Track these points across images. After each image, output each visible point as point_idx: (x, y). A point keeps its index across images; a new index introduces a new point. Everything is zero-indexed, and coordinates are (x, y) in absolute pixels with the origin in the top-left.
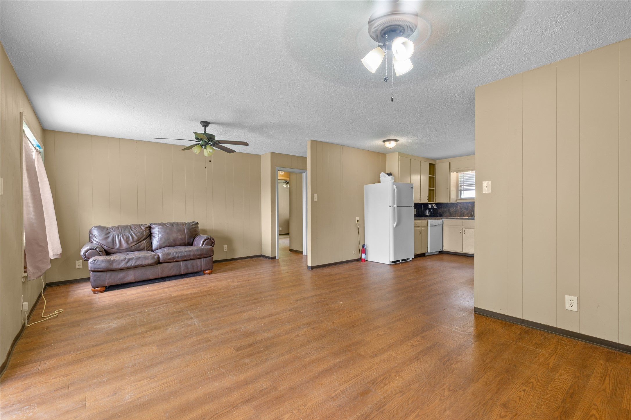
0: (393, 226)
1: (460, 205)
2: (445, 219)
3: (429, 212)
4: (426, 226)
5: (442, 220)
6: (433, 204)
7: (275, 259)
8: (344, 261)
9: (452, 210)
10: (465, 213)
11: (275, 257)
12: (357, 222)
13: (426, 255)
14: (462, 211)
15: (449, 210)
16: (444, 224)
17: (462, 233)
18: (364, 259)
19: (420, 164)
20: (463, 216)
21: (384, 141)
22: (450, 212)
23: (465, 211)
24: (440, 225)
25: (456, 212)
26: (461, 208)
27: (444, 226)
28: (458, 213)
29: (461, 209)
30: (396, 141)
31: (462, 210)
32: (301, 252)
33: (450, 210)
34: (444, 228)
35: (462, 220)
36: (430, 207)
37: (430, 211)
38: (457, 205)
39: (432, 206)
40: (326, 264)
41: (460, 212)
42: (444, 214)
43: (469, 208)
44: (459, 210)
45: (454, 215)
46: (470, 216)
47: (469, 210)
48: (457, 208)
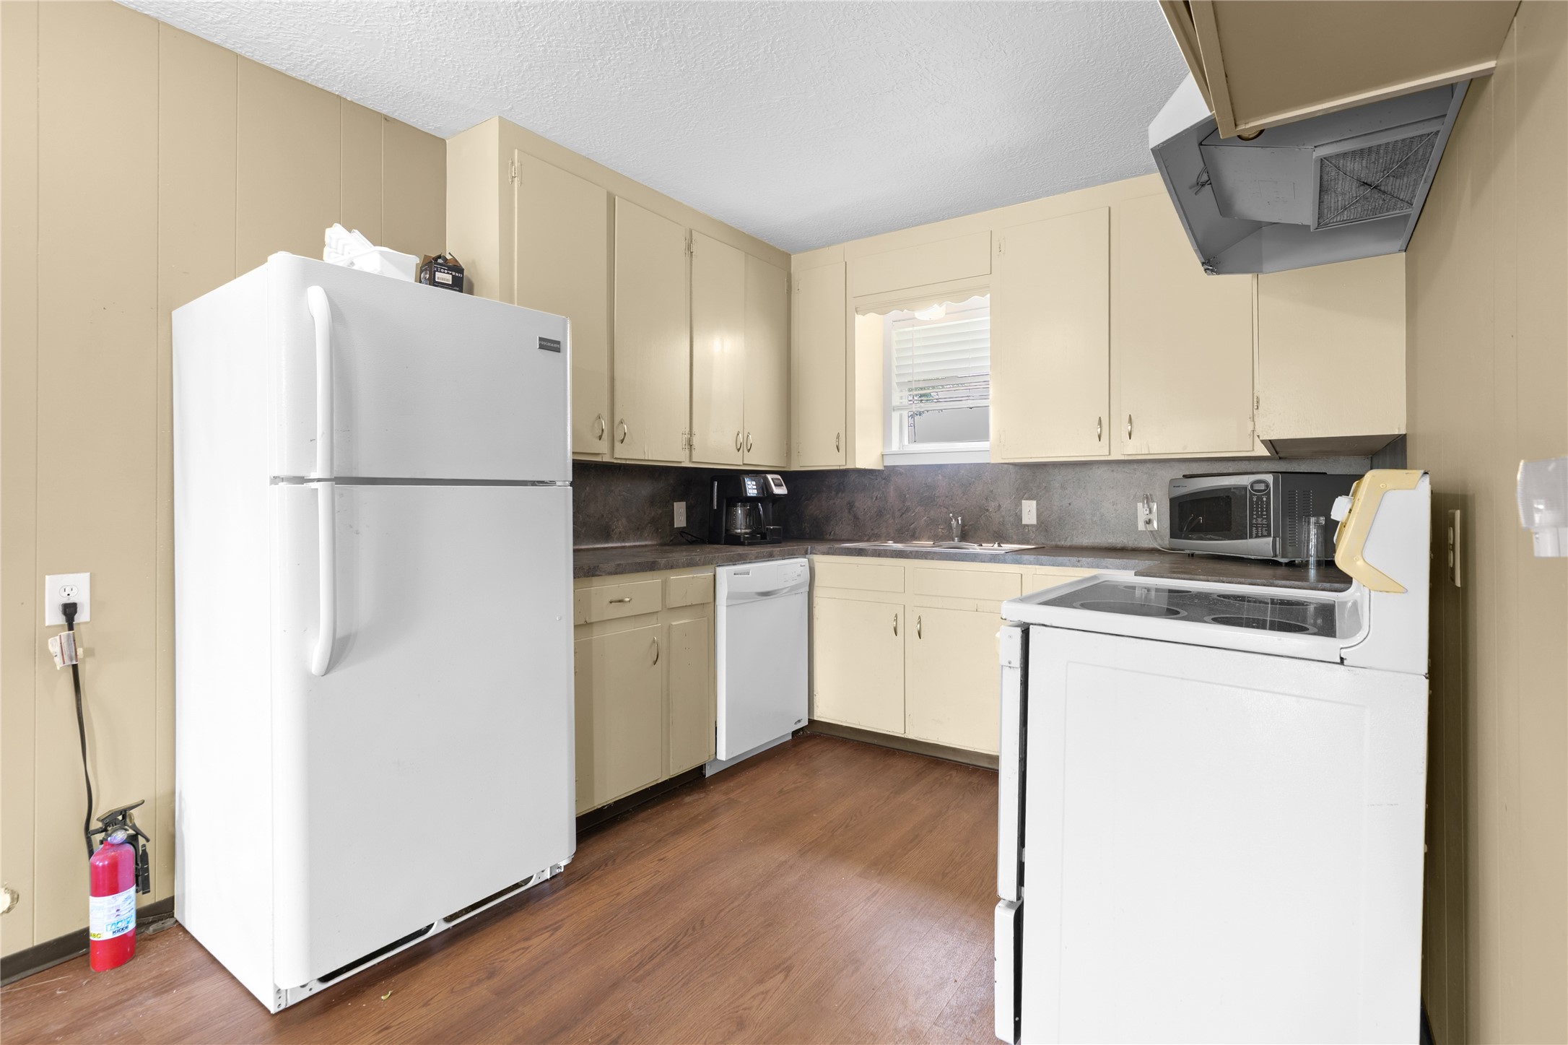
0: (302, 657)
1: (899, 481)
2: (824, 553)
3: (748, 514)
4: (707, 607)
5: (804, 561)
6: (770, 477)
9: (864, 504)
10: (922, 522)
12: (56, 620)
13: (709, 772)
14: (908, 510)
15: (851, 506)
16: (817, 582)
17: (900, 630)
19: (689, 247)
20: (913, 538)
22: (856, 517)
23: (919, 509)
24: (794, 589)
25: (880, 514)
26: (902, 498)
27: (818, 592)
28: (891, 521)
29: (904, 502)
31: (908, 504)
33: (857, 504)
34: (818, 602)
35: (903, 561)
36: (751, 489)
37: (752, 514)
38: (888, 481)
39: (765, 487)
41: (897, 514)
42: (832, 523)
43: (938, 497)
44: (892, 507)
45: (872, 530)
46: (941, 534)
47: (936, 505)
48: (886, 498)
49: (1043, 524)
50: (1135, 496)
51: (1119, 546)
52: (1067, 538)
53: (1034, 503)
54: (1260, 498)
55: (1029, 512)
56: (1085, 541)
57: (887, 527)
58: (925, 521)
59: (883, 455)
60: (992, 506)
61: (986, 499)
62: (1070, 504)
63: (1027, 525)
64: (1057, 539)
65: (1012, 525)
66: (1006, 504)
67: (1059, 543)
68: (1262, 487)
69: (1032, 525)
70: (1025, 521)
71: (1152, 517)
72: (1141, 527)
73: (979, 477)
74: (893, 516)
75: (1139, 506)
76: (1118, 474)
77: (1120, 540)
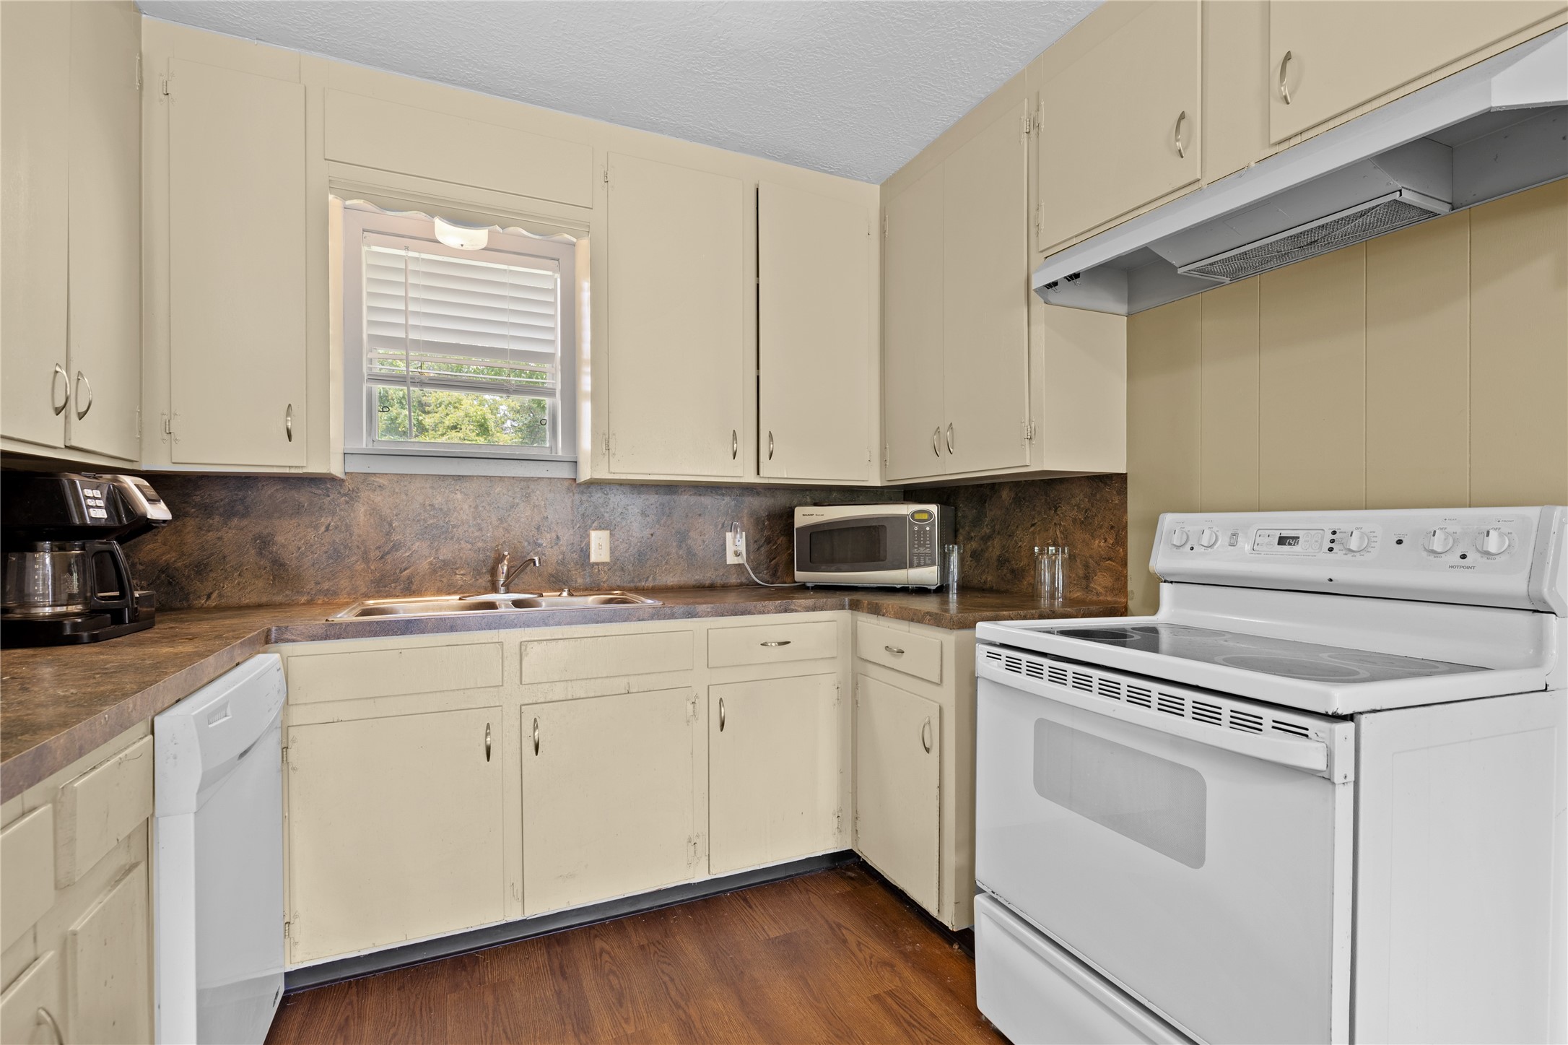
1: (378, 498)
2: (313, 638)
6: (130, 481)
9: (296, 538)
10: (424, 566)
14: (396, 547)
15: (264, 543)
17: (496, 750)
22: (275, 563)
23: (418, 545)
25: (334, 554)
26: (384, 524)
27: (296, 716)
29: (389, 534)
31: (395, 537)
33: (280, 539)
36: (92, 504)
38: (352, 496)
39: (118, 500)
41: (374, 554)
42: (213, 575)
43: (454, 526)
44: (363, 542)
45: (317, 583)
46: (460, 583)
47: (452, 538)
48: (348, 527)
49: (619, 561)
50: (723, 525)
51: (708, 583)
52: (648, 577)
53: (606, 533)
54: (922, 528)
55: (600, 546)
57: (351, 578)
58: (431, 563)
59: (345, 454)
60: (545, 540)
61: (538, 529)
62: (652, 535)
63: (597, 564)
64: (636, 580)
65: (576, 563)
66: (568, 536)
67: (639, 584)
68: (925, 516)
69: (603, 563)
70: (593, 559)
71: (742, 549)
72: (731, 559)
73: (527, 497)
74: (365, 558)
75: (729, 536)
76: (707, 500)
77: (707, 576)
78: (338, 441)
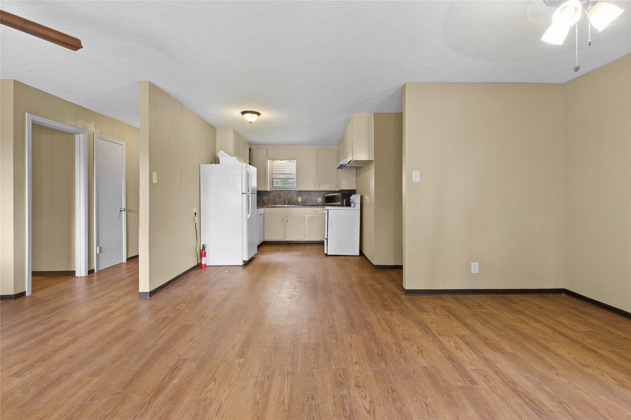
0: (247, 217)
1: (273, 193)
2: (266, 207)
5: (263, 209)
7: (24, 297)
8: (183, 273)
9: (265, 198)
10: (278, 202)
11: (24, 294)
12: (194, 215)
14: (275, 199)
15: (262, 198)
16: (265, 213)
17: (283, 221)
18: (205, 264)
20: (276, 205)
21: (243, 113)
23: (278, 199)
24: (263, 214)
25: (269, 200)
26: (274, 197)
28: (271, 202)
30: (258, 114)
32: (71, 274)
33: (263, 198)
34: (265, 217)
35: (284, 208)
38: (270, 193)
40: (166, 283)
41: (273, 200)
45: (267, 204)
46: (283, 204)
47: (281, 198)
48: (270, 197)
49: (302, 202)
50: (318, 196)
52: (306, 204)
53: (301, 198)
54: (339, 197)
55: (300, 199)
56: (310, 204)
60: (293, 198)
62: (307, 198)
65: (296, 202)
66: (296, 198)
68: (338, 195)
70: (299, 201)
71: (321, 200)
72: (319, 202)
73: (290, 193)
74: (272, 200)
75: (318, 198)
76: (315, 193)
77: (315, 204)
78: (269, 187)
